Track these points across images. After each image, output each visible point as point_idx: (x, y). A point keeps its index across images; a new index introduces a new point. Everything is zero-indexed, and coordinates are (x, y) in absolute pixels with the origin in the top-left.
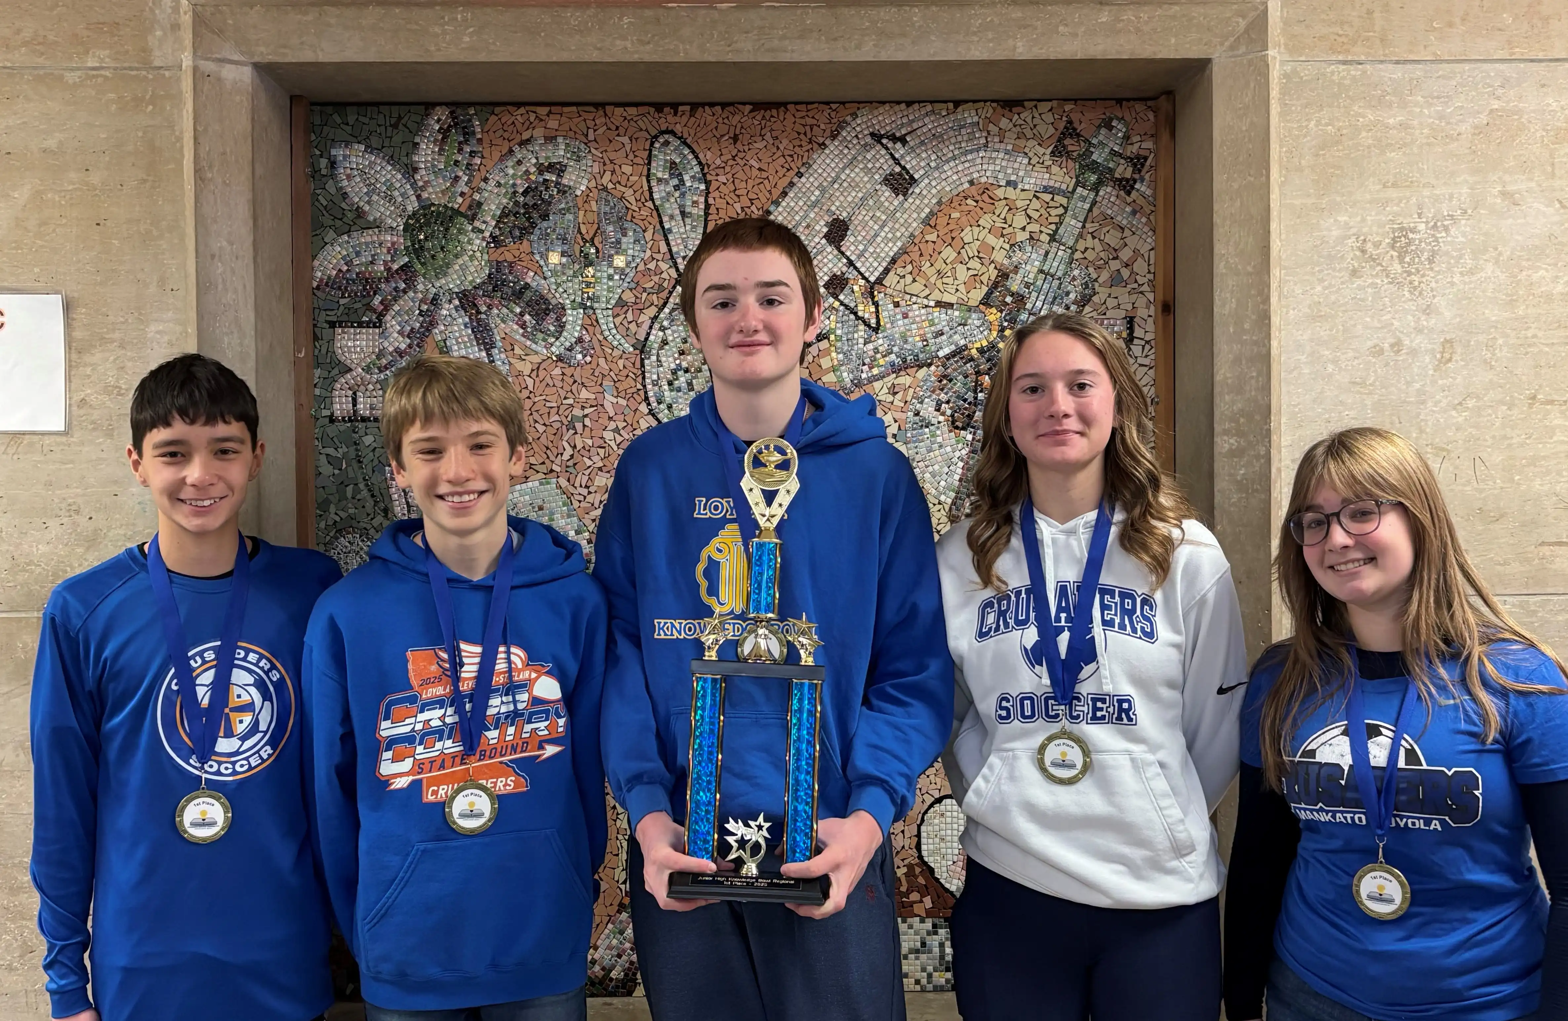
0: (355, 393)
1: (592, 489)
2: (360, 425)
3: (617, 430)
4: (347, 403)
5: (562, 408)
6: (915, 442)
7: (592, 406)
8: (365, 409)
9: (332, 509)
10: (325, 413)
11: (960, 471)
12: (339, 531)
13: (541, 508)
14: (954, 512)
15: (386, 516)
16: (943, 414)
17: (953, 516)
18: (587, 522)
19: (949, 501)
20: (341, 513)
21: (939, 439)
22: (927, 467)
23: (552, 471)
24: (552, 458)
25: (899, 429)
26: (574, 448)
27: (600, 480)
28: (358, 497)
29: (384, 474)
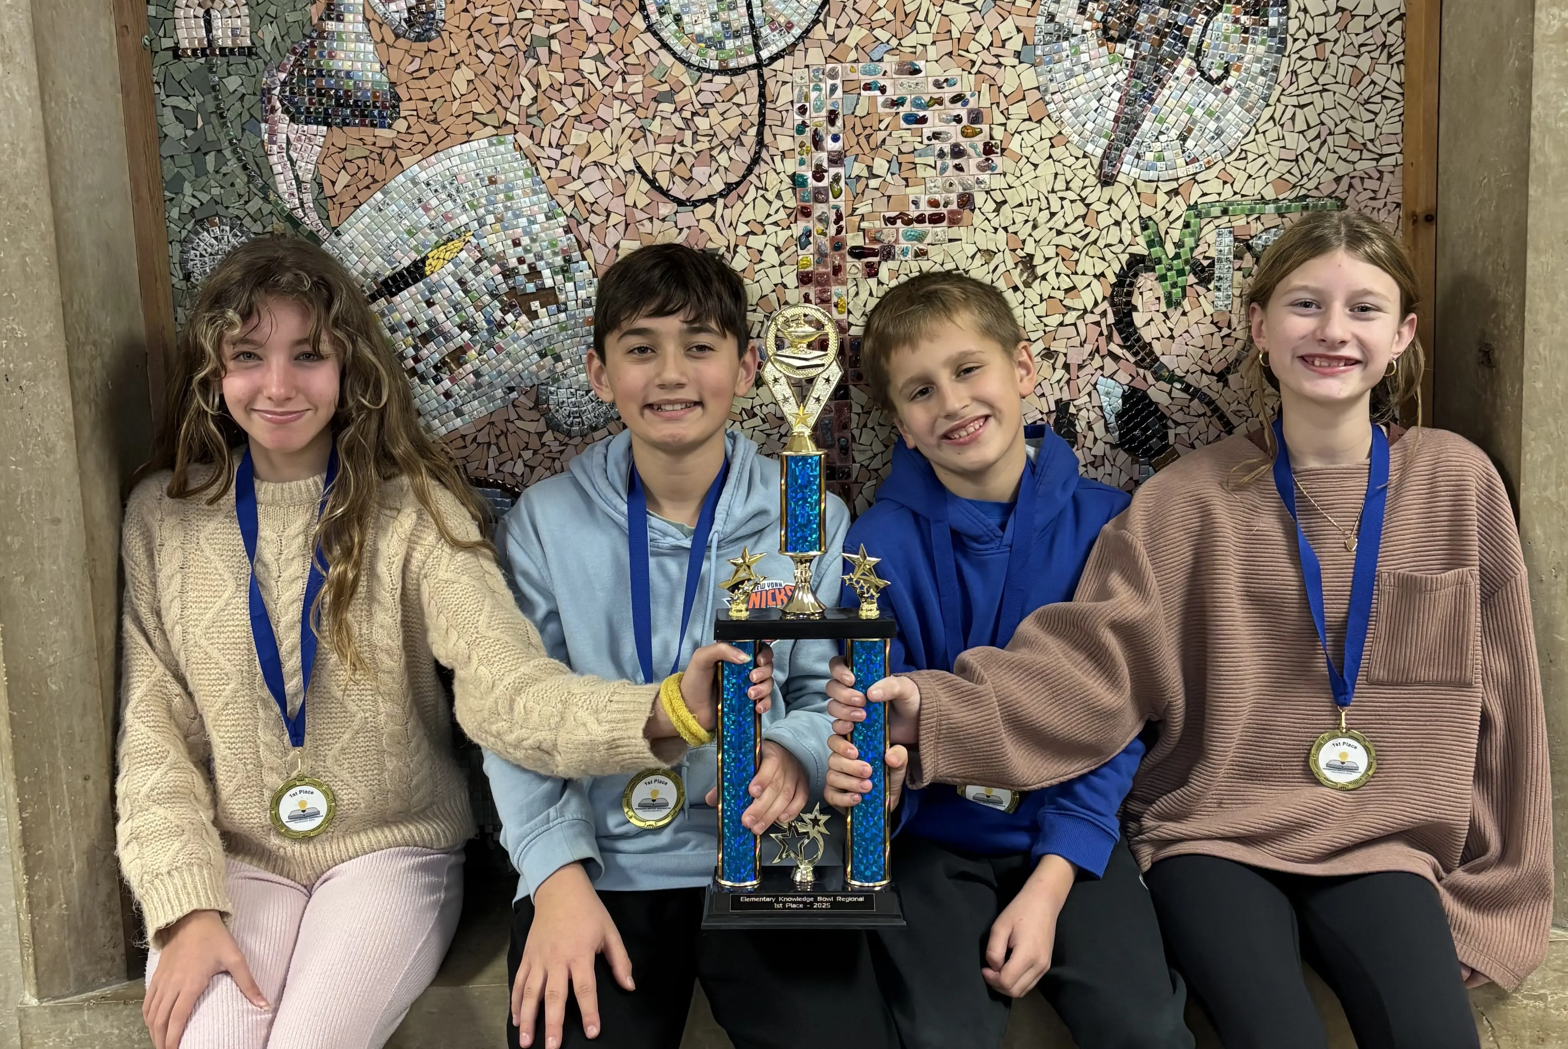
0: (207, 12)
1: (567, 150)
2: (218, 61)
3: (599, 58)
4: (198, 27)
5: (517, 25)
6: (1048, 63)
7: (561, 21)
8: (225, 36)
9: (187, 188)
10: (167, 43)
11: (1115, 105)
12: (200, 222)
13: (492, 181)
14: (1107, 169)
15: (266, 199)
16: (1091, 19)
17: (1106, 176)
18: (563, 200)
19: (1099, 152)
20: (201, 195)
21: (1085, 58)
22: (1066, 101)
23: (506, 122)
24: (505, 102)
25: (1025, 42)
26: (537, 86)
27: (579, 136)
28: (224, 170)
29: (259, 134)
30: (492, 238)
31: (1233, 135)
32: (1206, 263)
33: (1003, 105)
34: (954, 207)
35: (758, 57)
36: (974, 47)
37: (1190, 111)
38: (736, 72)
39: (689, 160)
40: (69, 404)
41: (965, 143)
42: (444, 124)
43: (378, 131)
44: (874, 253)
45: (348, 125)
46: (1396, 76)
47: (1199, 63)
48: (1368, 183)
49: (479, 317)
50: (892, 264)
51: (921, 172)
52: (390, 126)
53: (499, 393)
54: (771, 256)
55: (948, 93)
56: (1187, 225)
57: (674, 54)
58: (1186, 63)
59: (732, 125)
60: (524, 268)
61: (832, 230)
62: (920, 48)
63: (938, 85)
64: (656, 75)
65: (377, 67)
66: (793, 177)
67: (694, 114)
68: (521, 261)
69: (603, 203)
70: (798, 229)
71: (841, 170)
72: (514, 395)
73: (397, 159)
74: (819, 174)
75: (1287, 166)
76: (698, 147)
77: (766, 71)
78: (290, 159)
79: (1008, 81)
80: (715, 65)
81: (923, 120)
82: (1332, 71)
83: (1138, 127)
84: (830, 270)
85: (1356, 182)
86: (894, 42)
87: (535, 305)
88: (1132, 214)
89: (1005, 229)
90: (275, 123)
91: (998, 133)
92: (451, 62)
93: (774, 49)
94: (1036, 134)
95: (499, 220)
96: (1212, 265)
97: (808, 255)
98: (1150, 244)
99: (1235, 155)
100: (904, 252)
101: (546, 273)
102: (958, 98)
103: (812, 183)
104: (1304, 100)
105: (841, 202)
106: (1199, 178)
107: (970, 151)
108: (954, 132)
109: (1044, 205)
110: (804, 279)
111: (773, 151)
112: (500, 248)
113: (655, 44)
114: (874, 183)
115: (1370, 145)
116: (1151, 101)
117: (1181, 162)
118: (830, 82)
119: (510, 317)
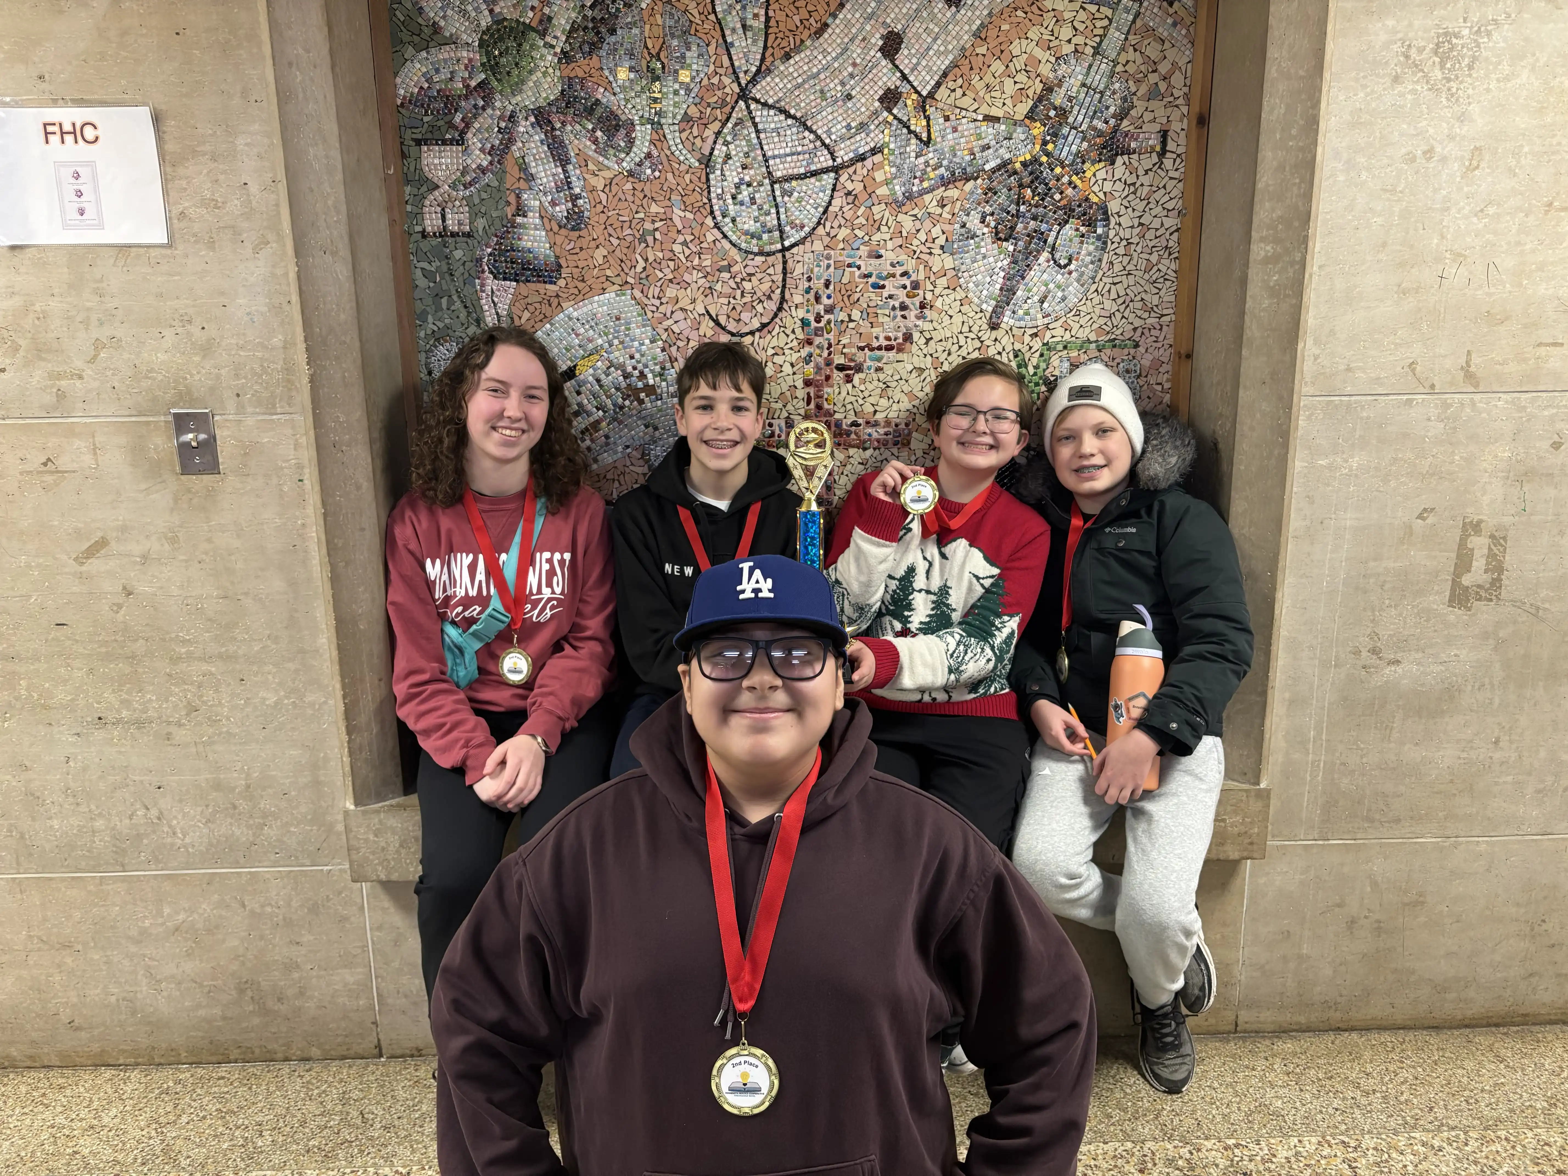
0: (443, 210)
1: (664, 300)
2: (451, 240)
3: (685, 243)
4: (437, 219)
5: (635, 222)
6: (960, 253)
7: (661, 220)
8: (453, 224)
9: (430, 319)
10: (418, 228)
11: (1001, 281)
12: (437, 340)
13: (618, 319)
14: (994, 320)
15: (479, 325)
16: (988, 226)
17: (994, 323)
18: (661, 331)
19: (990, 309)
20: (438, 323)
21: (983, 250)
22: (971, 277)
23: (627, 282)
24: (627, 270)
25: (947, 240)
26: (646, 260)
27: (671, 292)
28: (453, 308)
29: (474, 286)
30: (617, 354)
31: (1073, 300)
32: (1052, 379)
33: (932, 279)
34: (900, 341)
35: (783, 245)
36: (916, 242)
37: (1046, 285)
38: (769, 254)
39: (739, 308)
41: (908, 301)
42: (589, 283)
43: (548, 286)
44: (850, 368)
45: (529, 281)
46: (1173, 267)
47: (1053, 255)
48: (1153, 332)
49: (609, 402)
50: (862, 375)
51: (881, 319)
52: (555, 283)
53: (620, 449)
54: (787, 369)
55: (899, 270)
56: (1042, 355)
57: (731, 242)
58: (1045, 255)
59: (765, 287)
60: (636, 373)
61: (825, 353)
62: (882, 242)
63: (893, 265)
64: (720, 255)
65: (548, 245)
66: (802, 320)
67: (742, 280)
68: (635, 368)
69: (686, 333)
70: (804, 353)
71: (831, 317)
72: (629, 450)
73: (559, 304)
74: (818, 319)
75: (1104, 320)
76: (745, 300)
77: (787, 254)
78: (493, 301)
79: (936, 264)
80: (756, 250)
81: (883, 287)
82: (1134, 262)
83: (1014, 294)
84: (823, 378)
85: (1146, 331)
86: (867, 238)
87: (642, 395)
88: (1009, 348)
89: (931, 355)
90: (484, 279)
91: (929, 296)
92: (593, 244)
93: (793, 240)
94: (952, 297)
95: (622, 343)
96: (1056, 380)
97: (810, 369)
98: (1019, 366)
99: (1073, 313)
100: (869, 368)
101: (650, 376)
102: (905, 274)
103: (814, 324)
104: (1116, 280)
105: (831, 336)
106: (1050, 326)
107: (911, 306)
108: (902, 295)
109: (955, 341)
110: (807, 383)
111: (790, 304)
112: (621, 360)
113: (719, 236)
114: (851, 325)
115: (1155, 309)
116: (1023, 278)
117: (1040, 316)
118: (826, 262)
119: (627, 403)
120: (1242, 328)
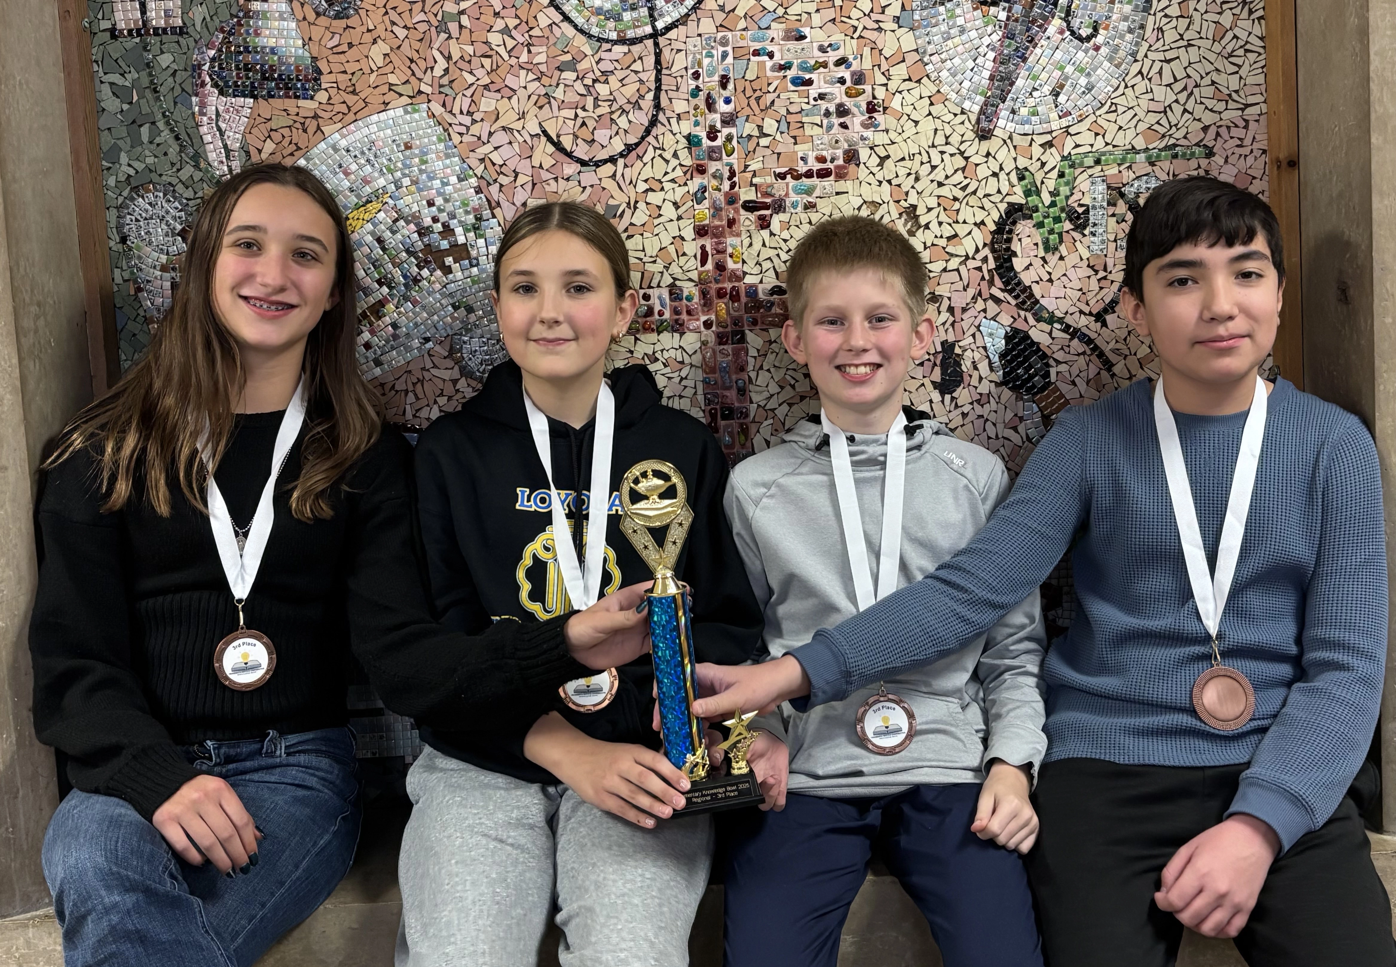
1: (477, 116)
2: (153, 40)
3: (506, 31)
4: (134, 9)
5: (429, 2)
6: (926, 26)
8: (158, 17)
9: (124, 158)
10: (106, 25)
11: (990, 65)
12: (135, 189)
13: (408, 147)
14: (984, 124)
15: (197, 167)
17: (983, 130)
18: (473, 162)
19: (976, 109)
20: (136, 164)
21: (960, 21)
22: (943, 61)
23: (420, 92)
24: (419, 74)
25: (903, 8)
26: (449, 58)
27: (488, 103)
28: (158, 140)
29: (190, 107)
30: (409, 199)
31: (1103, 89)
32: (1080, 210)
33: (884, 67)
34: (840, 162)
35: (654, 27)
36: (855, 14)
37: (1062, 68)
38: (634, 41)
39: (591, 124)
40: (15, 361)
41: (849, 103)
42: (363, 95)
43: (301, 103)
44: (766, 206)
45: (273, 97)
46: (1257, 30)
47: (1068, 23)
48: (1234, 132)
49: (397, 273)
50: (783, 217)
51: (808, 131)
52: (312, 98)
53: (416, 343)
54: (669, 211)
55: (832, 56)
56: (1061, 175)
57: (576, 26)
58: (1056, 23)
59: (630, 90)
60: (438, 227)
61: (726, 186)
62: (805, 16)
63: (822, 49)
64: (560, 46)
65: (300, 42)
66: (688, 138)
67: (595, 81)
68: (435, 220)
69: (511, 165)
70: (694, 185)
71: (733, 131)
72: (430, 345)
73: (319, 128)
74: (712, 134)
75: (1156, 117)
76: (599, 111)
77: (662, 41)
78: (219, 129)
79: (889, 45)
80: (614, 36)
81: (809, 82)
82: (1196, 27)
83: (1012, 84)
84: (724, 223)
85: (1223, 131)
86: (780, 11)
87: (449, 260)
88: (1009, 166)
89: (889, 182)
90: (205, 96)
91: (881, 93)
92: (368, 38)
93: (668, 20)
94: (916, 93)
95: (415, 182)
96: (1087, 212)
97: (704, 210)
98: (1027, 193)
99: (1106, 108)
100: (794, 205)
101: (459, 231)
102: (842, 62)
103: (706, 142)
104: (1169, 55)
105: (733, 159)
106: (1072, 130)
107: (854, 110)
108: (838, 93)
109: (925, 159)
110: (701, 231)
111: (669, 114)
112: (415, 208)
113: (558, 18)
114: (764, 142)
115: (1235, 96)
116: (1024, 59)
117: (1054, 115)
118: (721, 49)
119: (425, 273)
120: (1368, 102)
